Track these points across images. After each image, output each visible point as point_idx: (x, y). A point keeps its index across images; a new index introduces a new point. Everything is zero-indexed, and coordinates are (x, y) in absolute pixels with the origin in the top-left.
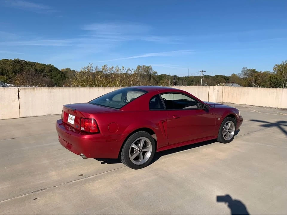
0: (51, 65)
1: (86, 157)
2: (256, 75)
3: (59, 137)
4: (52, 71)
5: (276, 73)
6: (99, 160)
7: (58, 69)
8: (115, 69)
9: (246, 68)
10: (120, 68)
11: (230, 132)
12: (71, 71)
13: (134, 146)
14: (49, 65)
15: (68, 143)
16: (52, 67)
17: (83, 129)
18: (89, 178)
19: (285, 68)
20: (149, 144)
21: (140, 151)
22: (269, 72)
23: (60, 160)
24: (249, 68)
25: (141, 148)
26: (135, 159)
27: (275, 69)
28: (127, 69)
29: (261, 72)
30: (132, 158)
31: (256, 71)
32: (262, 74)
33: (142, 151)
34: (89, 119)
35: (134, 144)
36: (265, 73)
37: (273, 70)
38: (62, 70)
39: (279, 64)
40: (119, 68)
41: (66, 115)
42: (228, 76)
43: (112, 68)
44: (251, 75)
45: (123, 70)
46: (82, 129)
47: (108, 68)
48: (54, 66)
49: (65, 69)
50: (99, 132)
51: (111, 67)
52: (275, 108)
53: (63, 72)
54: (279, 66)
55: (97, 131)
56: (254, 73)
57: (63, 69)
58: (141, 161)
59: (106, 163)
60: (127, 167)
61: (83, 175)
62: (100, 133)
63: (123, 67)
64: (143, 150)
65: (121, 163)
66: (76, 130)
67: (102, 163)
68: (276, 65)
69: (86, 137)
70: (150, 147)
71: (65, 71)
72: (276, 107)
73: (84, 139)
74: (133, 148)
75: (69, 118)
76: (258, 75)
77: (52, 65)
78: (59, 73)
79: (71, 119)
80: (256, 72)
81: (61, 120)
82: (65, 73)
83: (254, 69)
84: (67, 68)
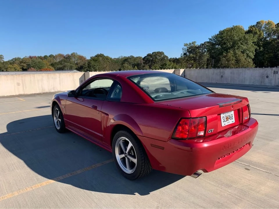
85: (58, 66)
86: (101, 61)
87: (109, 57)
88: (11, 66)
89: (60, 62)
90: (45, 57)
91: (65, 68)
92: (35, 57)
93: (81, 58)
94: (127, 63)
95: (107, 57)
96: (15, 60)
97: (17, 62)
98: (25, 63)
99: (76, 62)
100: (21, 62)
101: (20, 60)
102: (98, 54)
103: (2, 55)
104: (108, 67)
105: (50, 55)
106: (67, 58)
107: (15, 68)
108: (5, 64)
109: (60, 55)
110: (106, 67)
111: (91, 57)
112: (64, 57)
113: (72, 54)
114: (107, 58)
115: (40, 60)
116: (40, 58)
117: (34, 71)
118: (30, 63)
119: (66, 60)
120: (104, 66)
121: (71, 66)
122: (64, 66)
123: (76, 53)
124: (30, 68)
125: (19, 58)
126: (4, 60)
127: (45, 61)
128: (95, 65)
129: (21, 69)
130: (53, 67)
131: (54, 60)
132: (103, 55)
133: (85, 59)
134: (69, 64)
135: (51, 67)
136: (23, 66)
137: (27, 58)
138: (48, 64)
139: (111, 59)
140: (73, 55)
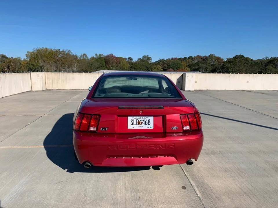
2: (7, 61)
5: (29, 59)
19: (37, 55)
22: (20, 58)
27: (27, 55)
32: (14, 60)
37: (26, 56)
39: (31, 51)
44: (2, 60)
46: (185, 129)
54: (31, 53)
56: (4, 59)
68: (28, 52)
76: (10, 61)
79: (140, 123)
80: (6, 58)
83: (4, 55)
85: (194, 67)
86: (237, 63)
87: (250, 59)
88: (155, 66)
89: (197, 64)
90: (185, 58)
91: (200, 69)
92: (176, 59)
93: (219, 59)
94: (271, 64)
95: (248, 58)
96: (160, 62)
97: (161, 63)
98: (166, 64)
99: (212, 64)
100: (164, 63)
101: (164, 61)
102: (237, 55)
103: (151, 57)
104: (244, 69)
105: (189, 57)
106: (204, 60)
107: (158, 68)
108: (151, 65)
109: (199, 57)
110: (243, 68)
111: (227, 59)
112: (202, 58)
113: (209, 56)
114: (247, 60)
115: (179, 61)
116: (180, 59)
117: (172, 71)
118: (170, 65)
119: (203, 61)
120: (240, 68)
121: (207, 67)
122: (200, 68)
123: (214, 54)
124: (169, 69)
125: (163, 60)
126: (151, 61)
127: (183, 63)
128: (228, 67)
129: (163, 70)
130: (189, 68)
131: (192, 61)
132: (243, 56)
133: (222, 60)
134: (205, 65)
135: (187, 68)
136: (165, 66)
137: (170, 60)
138: (186, 65)
139: (252, 60)
140: (211, 56)
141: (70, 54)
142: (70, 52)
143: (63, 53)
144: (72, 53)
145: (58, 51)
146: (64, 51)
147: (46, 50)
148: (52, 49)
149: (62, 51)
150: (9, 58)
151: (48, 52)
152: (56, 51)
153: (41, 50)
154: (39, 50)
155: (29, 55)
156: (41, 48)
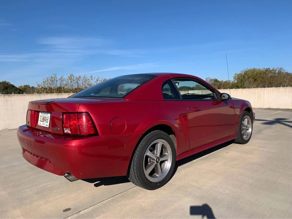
0: (6, 82)
1: (76, 178)
2: (218, 84)
3: (24, 150)
4: (8, 89)
5: (236, 81)
6: (90, 181)
7: (14, 86)
8: (82, 78)
9: (209, 78)
10: (88, 78)
11: (247, 130)
12: (30, 87)
13: (148, 153)
14: (4, 82)
15: (42, 158)
16: (7, 84)
17: (67, 131)
18: (81, 213)
19: (244, 76)
20: (168, 150)
21: (158, 160)
23: (27, 188)
24: (211, 78)
25: (158, 155)
26: (151, 174)
27: (235, 78)
28: (96, 78)
29: (222, 81)
30: (147, 172)
31: (218, 81)
32: (223, 83)
33: (159, 160)
34: (77, 113)
35: (149, 151)
36: (226, 82)
37: (234, 79)
38: (19, 87)
39: (239, 73)
40: (86, 78)
41: (34, 115)
42: (192, 87)
43: (80, 77)
44: (214, 84)
45: (92, 79)
46: (65, 132)
47: (75, 78)
48: (10, 83)
49: (23, 86)
50: (96, 134)
51: (78, 77)
52: (259, 109)
53: (21, 89)
54: (238, 75)
55: (92, 133)
56: (216, 83)
57: (21, 86)
58: (159, 177)
59: (103, 186)
60: (138, 188)
61: (69, 209)
62: (98, 135)
63: (92, 77)
64: (161, 160)
65: (129, 181)
66: (54, 134)
67: (96, 185)
68: (236, 74)
69: (74, 143)
70: (169, 154)
71: (23, 89)
72: (259, 107)
73: (71, 147)
74: (147, 157)
75: (39, 119)
76: (221, 84)
77: (8, 82)
78: (16, 91)
79: (44, 119)
81: (25, 125)
82: (23, 90)
83: (216, 79)
84: (25, 85)
141: (282, 71)
142: (281, 70)
143: (273, 72)
144: (284, 70)
145: (267, 70)
146: (275, 69)
147: (254, 70)
148: (261, 69)
149: (272, 70)
150: (220, 82)
151: (255, 73)
152: (266, 70)
153: (249, 70)
154: (247, 71)
155: (237, 77)
156: (249, 69)
